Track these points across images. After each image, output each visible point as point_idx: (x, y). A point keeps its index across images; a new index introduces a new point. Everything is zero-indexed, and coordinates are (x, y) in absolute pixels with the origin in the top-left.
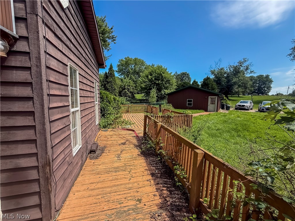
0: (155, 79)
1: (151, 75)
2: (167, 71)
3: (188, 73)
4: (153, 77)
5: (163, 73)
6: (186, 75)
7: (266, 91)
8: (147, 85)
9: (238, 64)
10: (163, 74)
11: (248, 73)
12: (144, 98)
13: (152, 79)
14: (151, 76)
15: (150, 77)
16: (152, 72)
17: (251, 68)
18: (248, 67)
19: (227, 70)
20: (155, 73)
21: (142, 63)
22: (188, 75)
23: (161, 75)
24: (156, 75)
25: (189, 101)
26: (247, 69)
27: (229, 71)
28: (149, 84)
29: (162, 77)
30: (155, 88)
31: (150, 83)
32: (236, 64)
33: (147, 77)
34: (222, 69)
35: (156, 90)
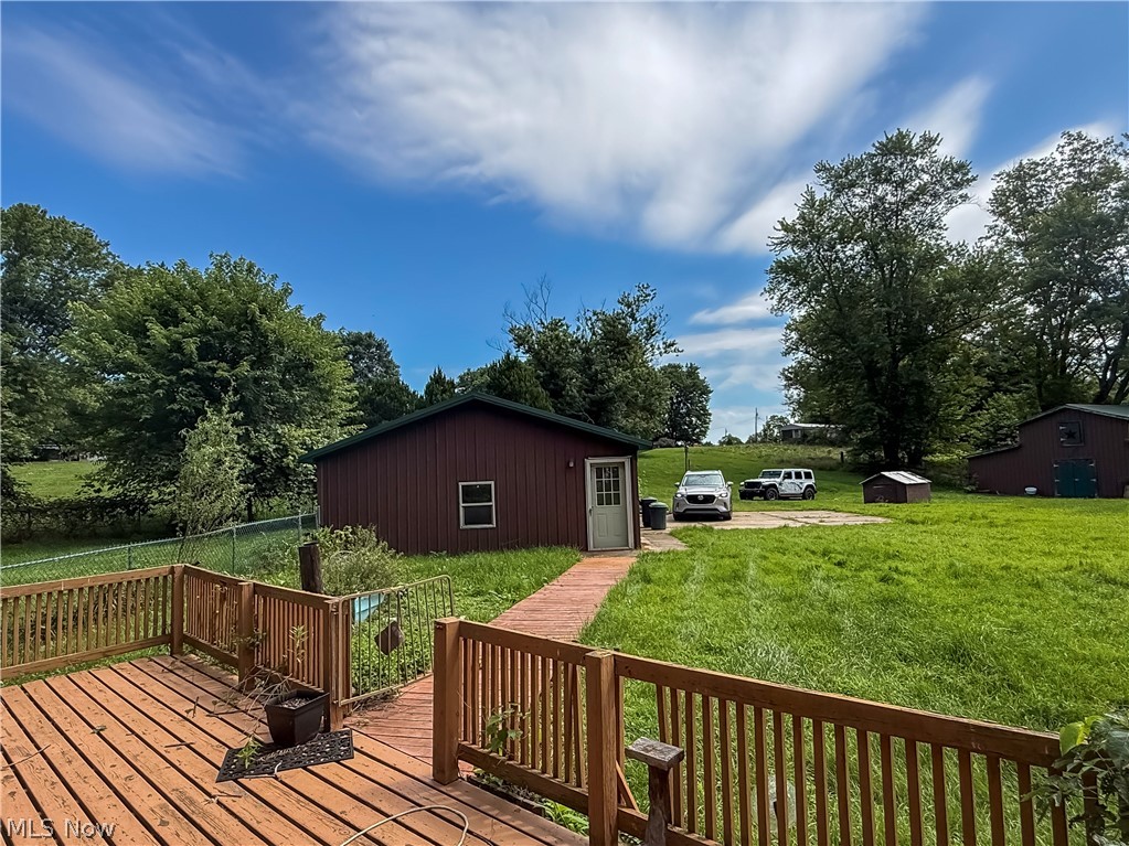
0: (205, 351)
1: (169, 317)
2: (292, 302)
3: (378, 338)
4: (185, 336)
5: (263, 311)
6: (369, 346)
7: (697, 427)
8: (132, 394)
9: (619, 308)
10: (264, 321)
11: (657, 352)
12: (107, 493)
13: (177, 346)
14: (165, 325)
15: (156, 329)
16: (177, 298)
17: (665, 330)
18: (654, 325)
19: (580, 329)
20: (205, 309)
21: (85, 250)
22: (379, 346)
23: (252, 322)
24: (213, 320)
25: (469, 494)
26: (650, 333)
27: (589, 335)
28: (155, 385)
29: (259, 335)
30: (234, 408)
31: (163, 379)
32: (613, 308)
33: (140, 331)
34: (555, 325)
35: (236, 423)
